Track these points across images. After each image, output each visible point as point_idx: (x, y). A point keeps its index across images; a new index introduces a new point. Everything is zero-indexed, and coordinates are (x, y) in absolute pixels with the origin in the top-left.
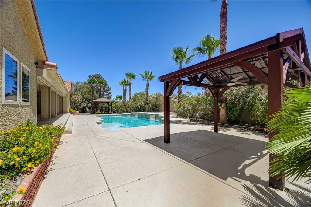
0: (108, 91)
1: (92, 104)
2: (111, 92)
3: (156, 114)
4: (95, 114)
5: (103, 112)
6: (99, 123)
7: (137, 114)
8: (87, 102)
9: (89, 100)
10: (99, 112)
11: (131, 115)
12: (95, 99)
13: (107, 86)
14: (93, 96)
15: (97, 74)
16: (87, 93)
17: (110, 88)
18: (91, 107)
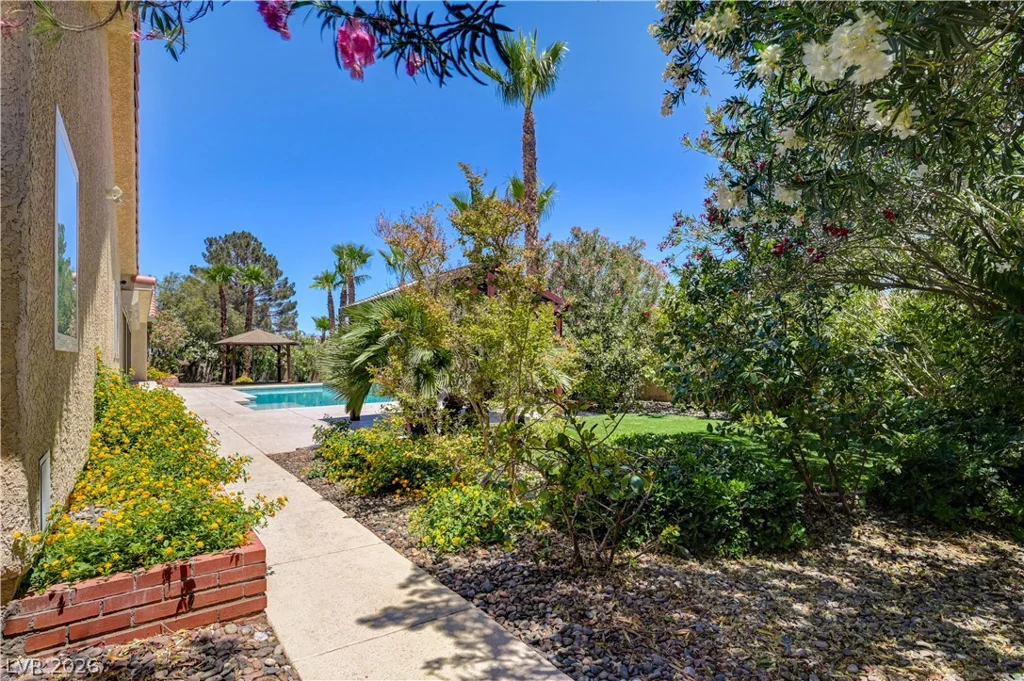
0: (285, 297)
1: (220, 351)
2: (296, 303)
4: (231, 385)
5: (261, 379)
8: (205, 345)
9: (211, 338)
10: (243, 377)
12: (231, 336)
13: (281, 278)
14: (224, 320)
15: (239, 231)
16: (204, 314)
17: (291, 288)
18: (218, 361)
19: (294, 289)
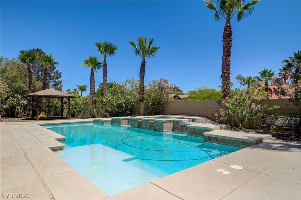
0: (57, 78)
1: (28, 101)
2: (62, 81)
3: (173, 121)
4: (35, 119)
5: (50, 116)
6: (55, 150)
7: (125, 120)
8: (20, 96)
9: (23, 93)
10: (42, 115)
11: (112, 122)
12: (34, 92)
13: (55, 70)
14: (30, 84)
15: (36, 49)
16: (18, 79)
17: (60, 75)
18: (27, 106)
19: (61, 75)
